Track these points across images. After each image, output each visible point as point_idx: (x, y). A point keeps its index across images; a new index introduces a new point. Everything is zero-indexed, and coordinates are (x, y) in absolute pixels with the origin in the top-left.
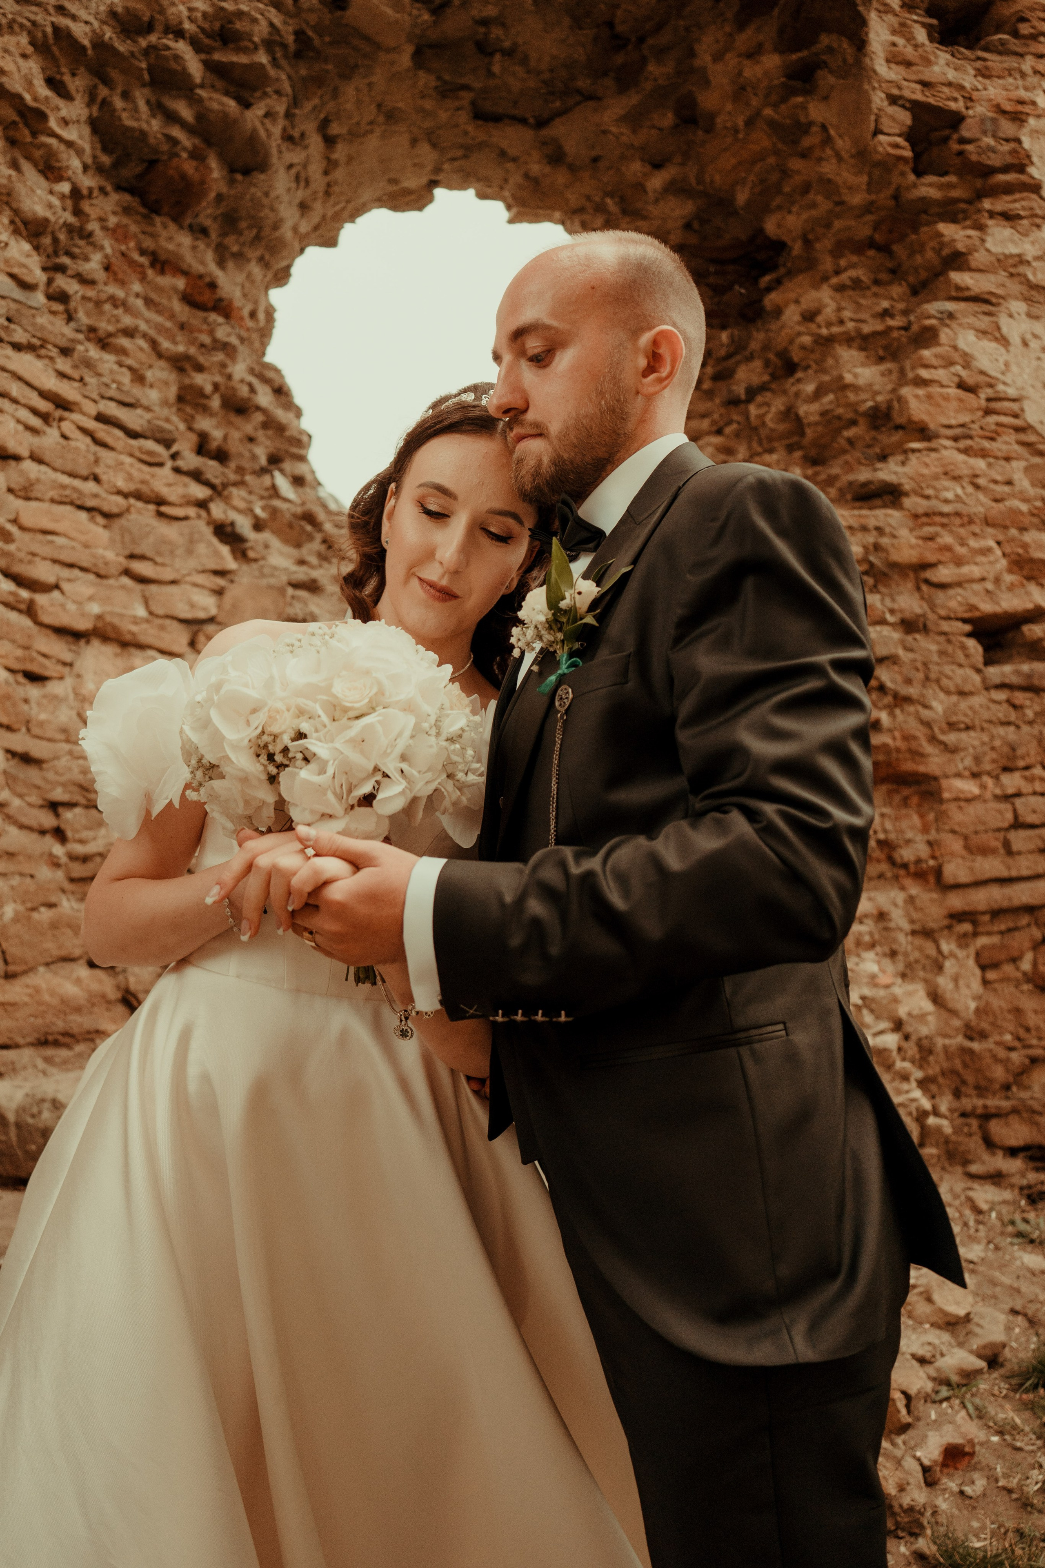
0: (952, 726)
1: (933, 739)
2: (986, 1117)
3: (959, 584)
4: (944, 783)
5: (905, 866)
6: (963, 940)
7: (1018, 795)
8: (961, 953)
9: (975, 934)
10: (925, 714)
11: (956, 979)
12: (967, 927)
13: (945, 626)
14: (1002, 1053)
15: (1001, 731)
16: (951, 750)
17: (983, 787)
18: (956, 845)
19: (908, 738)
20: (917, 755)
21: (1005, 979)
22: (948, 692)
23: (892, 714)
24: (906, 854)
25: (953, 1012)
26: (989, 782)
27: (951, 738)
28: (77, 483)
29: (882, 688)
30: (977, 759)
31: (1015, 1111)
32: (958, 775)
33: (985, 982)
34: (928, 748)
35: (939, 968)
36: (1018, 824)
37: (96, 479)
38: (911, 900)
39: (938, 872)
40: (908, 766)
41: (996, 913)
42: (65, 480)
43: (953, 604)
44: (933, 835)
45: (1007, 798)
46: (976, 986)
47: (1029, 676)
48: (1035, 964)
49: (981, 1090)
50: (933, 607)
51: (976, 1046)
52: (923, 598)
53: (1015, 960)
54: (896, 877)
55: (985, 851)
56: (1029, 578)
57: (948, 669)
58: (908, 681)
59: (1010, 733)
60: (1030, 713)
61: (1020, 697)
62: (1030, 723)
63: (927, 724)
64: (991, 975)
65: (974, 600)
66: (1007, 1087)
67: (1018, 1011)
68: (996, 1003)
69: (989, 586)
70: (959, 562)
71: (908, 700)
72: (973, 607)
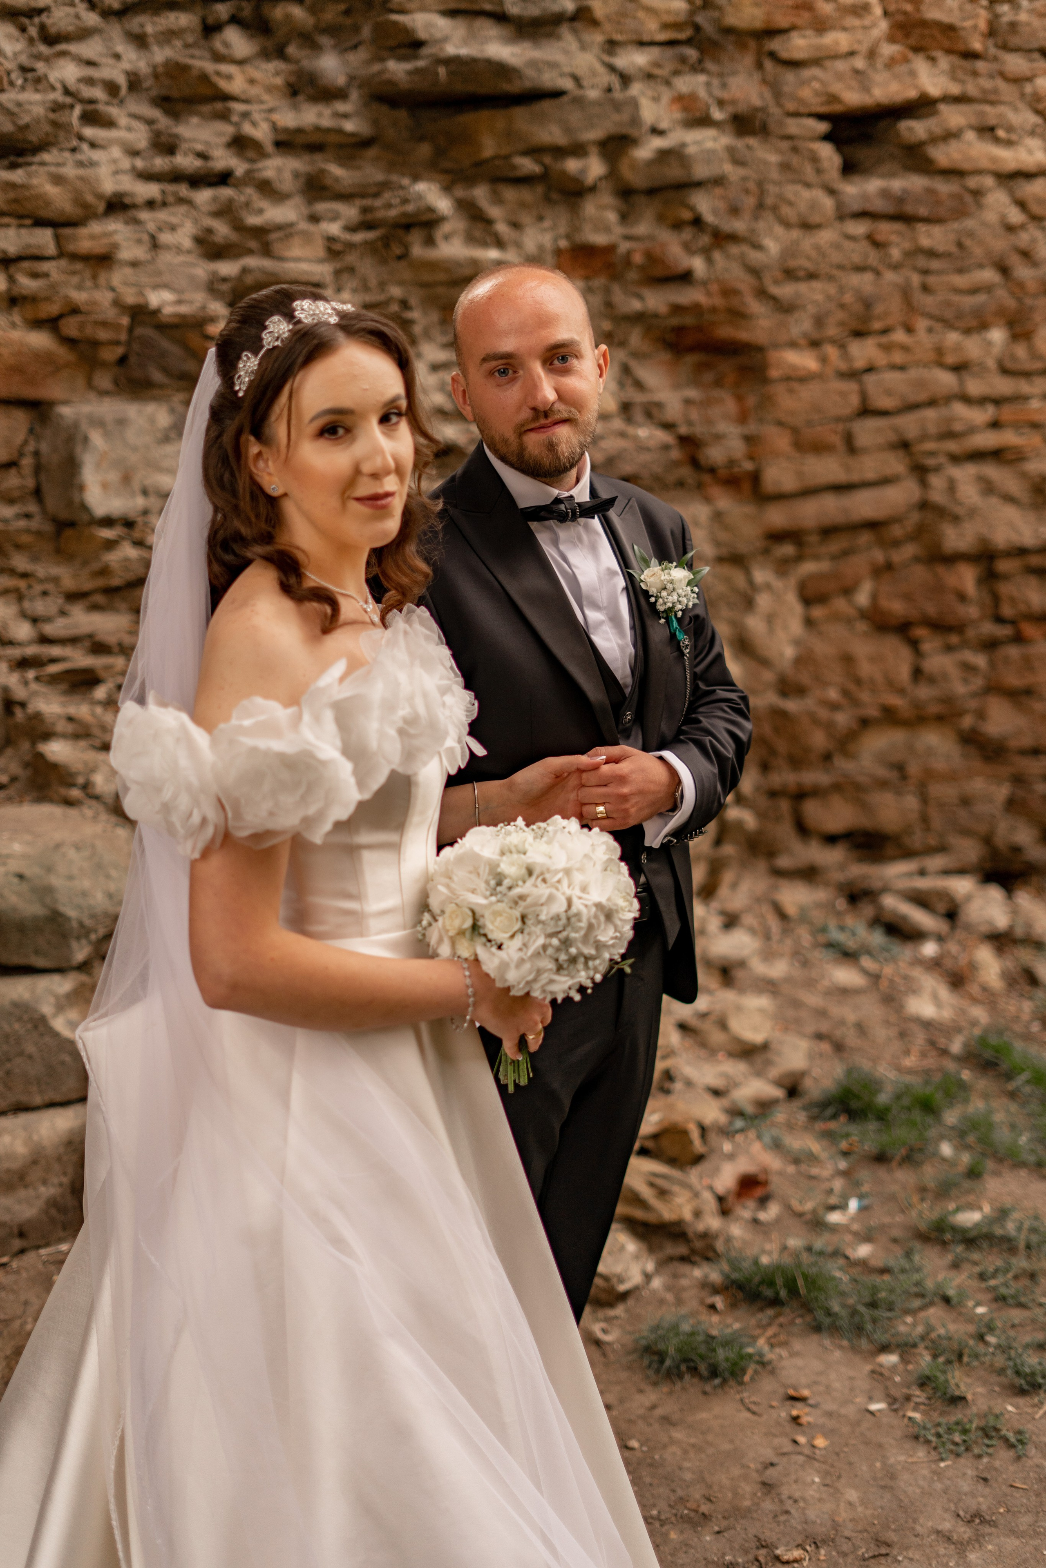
0: (790, 274)
1: (762, 293)
2: (800, 796)
3: (816, 62)
4: (774, 356)
5: (712, 470)
6: (783, 567)
7: (870, 369)
8: (778, 583)
9: (799, 558)
10: (755, 256)
11: (770, 619)
12: (788, 549)
13: (793, 126)
14: (823, 714)
15: (856, 280)
16: (785, 308)
17: (824, 360)
18: (782, 441)
19: (728, 292)
20: (738, 315)
21: (836, 617)
22: (786, 224)
23: (709, 261)
24: (715, 454)
25: (764, 662)
26: (832, 352)
27: (785, 291)
29: (697, 222)
30: (819, 321)
31: (836, 788)
32: (793, 345)
33: (809, 622)
34: (755, 306)
35: (749, 603)
36: (866, 411)
38: (718, 516)
39: (755, 478)
40: (726, 332)
41: (828, 532)
43: (806, 93)
44: (752, 428)
45: (852, 375)
46: (796, 627)
47: (900, 200)
48: (874, 597)
49: (796, 762)
50: (778, 94)
51: (791, 705)
52: (764, 82)
53: (848, 591)
54: (700, 486)
55: (819, 448)
56: (916, 49)
57: (791, 191)
58: (735, 211)
59: (864, 282)
60: (895, 253)
61: (886, 230)
62: (896, 267)
63: (754, 272)
64: (818, 612)
65: (837, 88)
66: (827, 757)
67: (848, 660)
68: (822, 648)
69: (859, 63)
70: (821, 26)
71: (733, 238)
72: (833, 98)
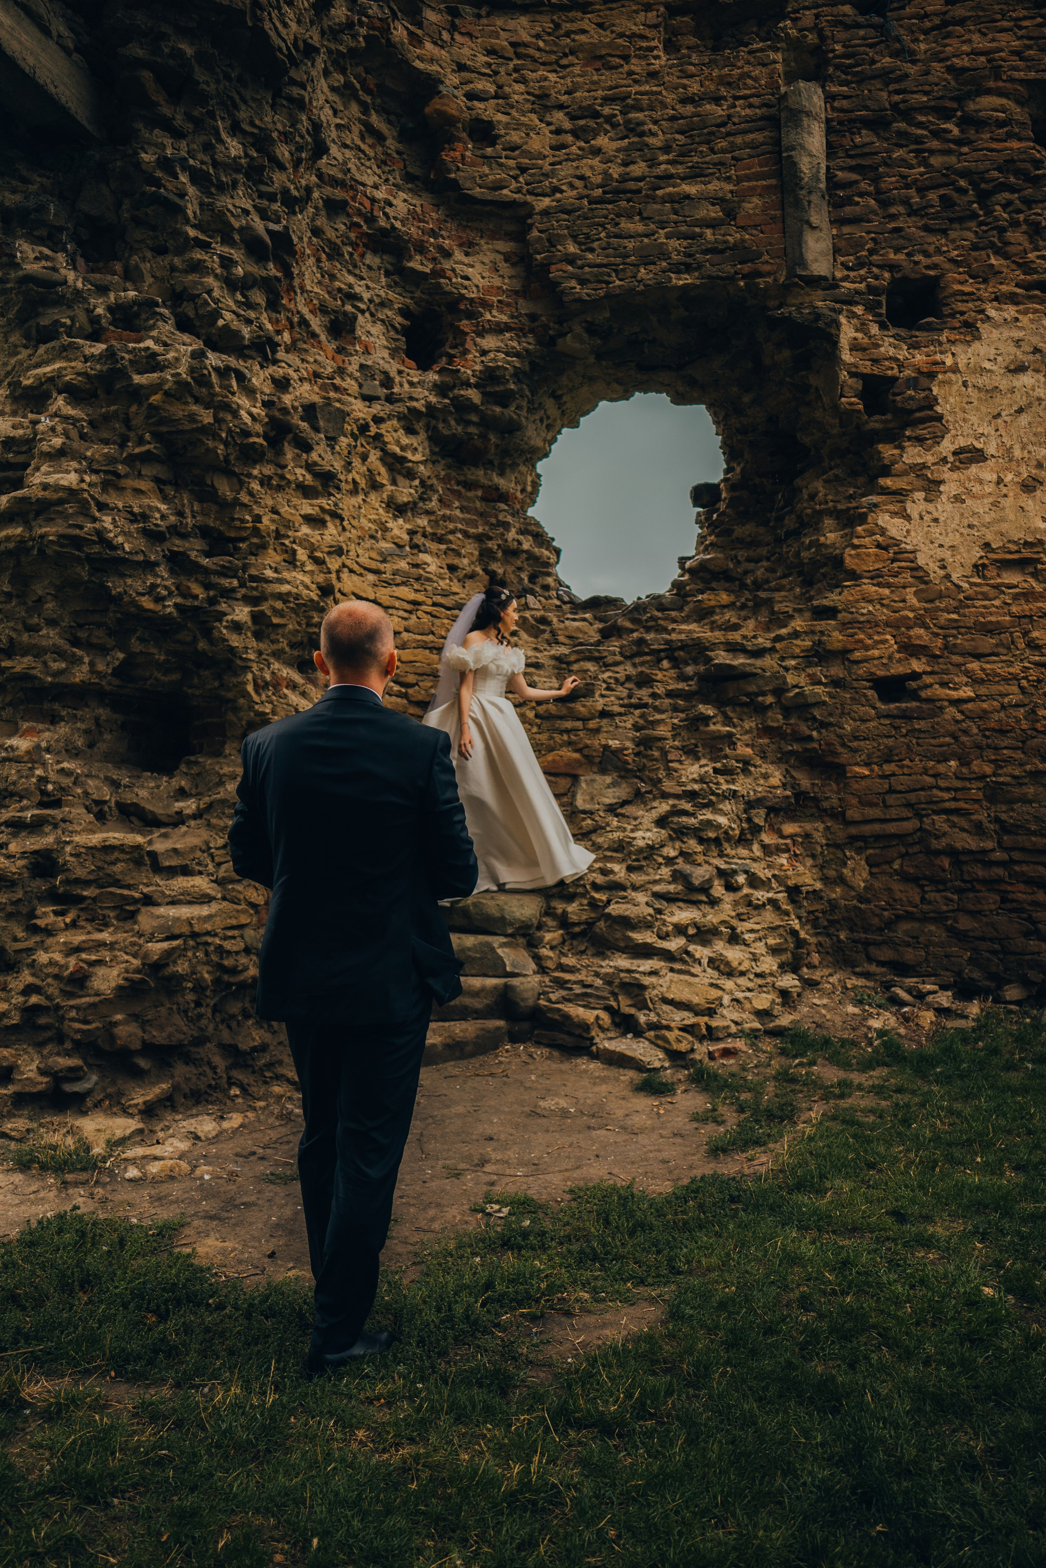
0: (856, 738)
1: (844, 745)
2: (867, 944)
3: (866, 661)
4: (848, 768)
5: (825, 810)
6: (859, 851)
7: (894, 775)
8: (857, 857)
9: (867, 848)
10: (839, 731)
11: (853, 870)
12: (861, 844)
13: (855, 684)
14: (877, 911)
15: (886, 741)
16: (855, 751)
17: (872, 770)
18: (854, 801)
19: (828, 744)
20: (836, 754)
21: (883, 873)
22: (855, 720)
23: (819, 732)
24: (826, 805)
25: (852, 888)
26: (876, 768)
27: (855, 744)
28: (424, 638)
29: (814, 719)
30: (869, 756)
31: (884, 942)
32: (857, 764)
33: (871, 874)
34: (840, 750)
35: (845, 864)
36: (891, 791)
37: (433, 633)
38: (827, 828)
39: (843, 814)
40: (829, 759)
41: (878, 837)
42: (419, 637)
43: (861, 672)
44: (842, 795)
45: (887, 777)
46: (865, 875)
47: (904, 711)
48: (901, 865)
49: (866, 930)
50: (850, 673)
51: (863, 906)
52: (845, 669)
53: (890, 863)
54: (820, 817)
55: (871, 805)
56: (911, 655)
57: (855, 708)
58: (831, 715)
59: (890, 742)
60: (904, 731)
61: (898, 722)
62: (905, 736)
63: (840, 737)
64: (874, 870)
65: (873, 670)
66: (881, 930)
67: (890, 890)
68: (877, 884)
69: (885, 661)
70: (867, 648)
71: (831, 724)
72: (872, 674)
